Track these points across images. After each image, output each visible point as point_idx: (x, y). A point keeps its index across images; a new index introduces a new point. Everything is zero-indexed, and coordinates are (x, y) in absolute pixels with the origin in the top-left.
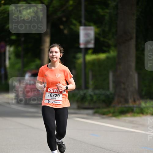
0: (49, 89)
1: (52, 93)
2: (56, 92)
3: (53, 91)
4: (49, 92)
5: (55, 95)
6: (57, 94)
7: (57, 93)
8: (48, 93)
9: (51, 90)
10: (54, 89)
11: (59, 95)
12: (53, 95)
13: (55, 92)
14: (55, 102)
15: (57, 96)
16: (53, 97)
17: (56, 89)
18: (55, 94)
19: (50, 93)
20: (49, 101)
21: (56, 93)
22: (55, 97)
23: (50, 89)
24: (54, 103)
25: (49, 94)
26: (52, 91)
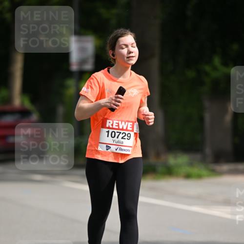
0: (108, 121)
1: (116, 131)
2: (125, 128)
3: (118, 126)
4: (109, 128)
5: (121, 136)
6: (127, 133)
7: (127, 130)
8: (107, 130)
9: (112, 125)
10: (120, 122)
11: (129, 135)
12: (117, 134)
13: (122, 129)
14: (122, 150)
15: (126, 137)
16: (117, 140)
17: (123, 123)
18: (122, 132)
19: (111, 131)
20: (108, 147)
21: (124, 130)
22: (122, 138)
23: (111, 121)
24: (118, 151)
25: (108, 132)
26: (114, 127)
